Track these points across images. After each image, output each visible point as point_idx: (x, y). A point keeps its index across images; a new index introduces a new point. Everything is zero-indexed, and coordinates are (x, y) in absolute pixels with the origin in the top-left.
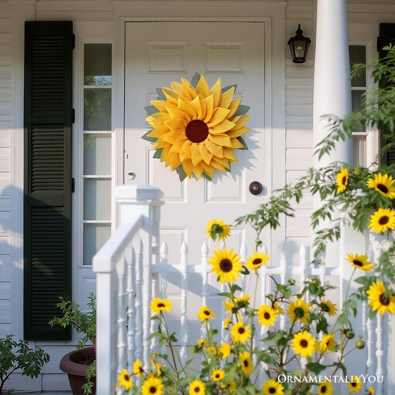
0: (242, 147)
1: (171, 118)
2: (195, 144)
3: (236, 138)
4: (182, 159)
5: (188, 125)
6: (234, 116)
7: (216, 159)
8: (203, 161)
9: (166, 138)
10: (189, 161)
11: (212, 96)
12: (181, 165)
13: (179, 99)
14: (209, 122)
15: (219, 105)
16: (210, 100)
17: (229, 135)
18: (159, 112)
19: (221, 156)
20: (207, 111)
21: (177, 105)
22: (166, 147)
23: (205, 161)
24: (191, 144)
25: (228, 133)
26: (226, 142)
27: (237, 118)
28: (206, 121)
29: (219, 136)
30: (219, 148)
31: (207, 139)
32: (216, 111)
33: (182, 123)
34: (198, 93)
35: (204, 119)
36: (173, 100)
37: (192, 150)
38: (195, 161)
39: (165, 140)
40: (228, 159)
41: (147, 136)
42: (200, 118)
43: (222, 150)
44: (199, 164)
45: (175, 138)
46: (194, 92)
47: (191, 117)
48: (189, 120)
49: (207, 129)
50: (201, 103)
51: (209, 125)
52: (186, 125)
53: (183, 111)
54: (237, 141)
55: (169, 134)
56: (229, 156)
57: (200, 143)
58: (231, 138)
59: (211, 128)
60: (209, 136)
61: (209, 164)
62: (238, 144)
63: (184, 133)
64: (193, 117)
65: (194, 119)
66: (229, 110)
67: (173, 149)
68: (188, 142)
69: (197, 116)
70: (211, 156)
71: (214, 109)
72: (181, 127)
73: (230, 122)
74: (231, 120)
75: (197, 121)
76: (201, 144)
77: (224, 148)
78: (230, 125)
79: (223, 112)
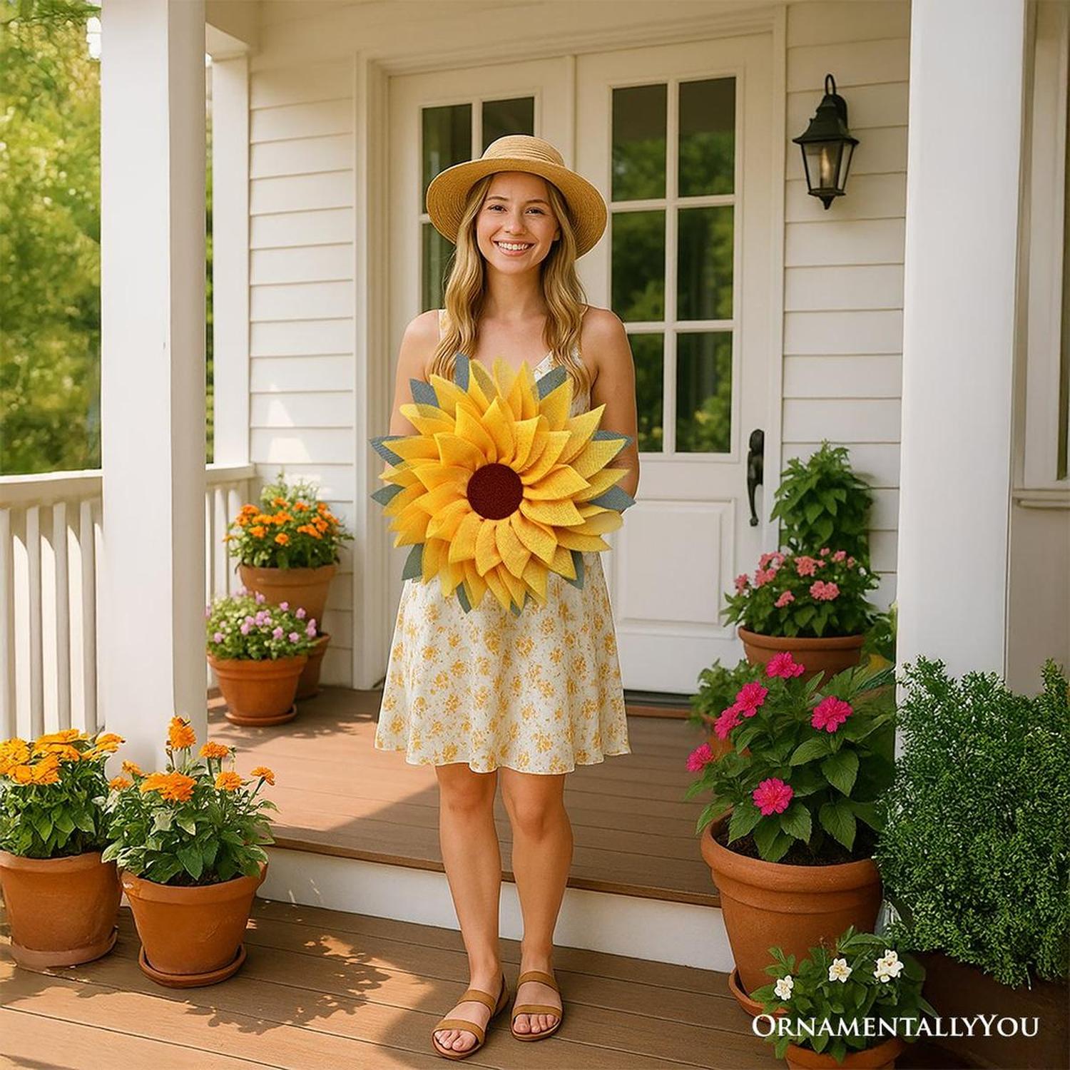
0: (573, 576)
1: (456, 434)
2: (475, 517)
3: (572, 551)
4: (431, 532)
5: (483, 469)
6: (591, 503)
7: (502, 572)
8: (472, 562)
9: (421, 469)
10: (443, 545)
11: (567, 434)
12: (423, 545)
13: (495, 402)
14: (531, 486)
15: (572, 463)
16: (559, 440)
17: (558, 537)
18: (438, 406)
19: (517, 573)
20: (539, 460)
21: (482, 413)
22: (411, 489)
23: (478, 564)
24: (468, 512)
25: (558, 530)
26: (545, 548)
27: (595, 510)
28: (525, 480)
29: (536, 526)
30: (523, 552)
31: (506, 520)
32: (559, 470)
33: (472, 456)
34: (541, 411)
35: (523, 474)
36: (481, 397)
37: (462, 525)
38: (455, 553)
39: (417, 472)
40: (529, 585)
41: (385, 443)
42: (516, 466)
43: (526, 562)
44: (461, 564)
45: (440, 479)
46: (533, 405)
47: (500, 454)
48: (492, 458)
49: (520, 498)
50: (536, 435)
51: (527, 493)
52: (478, 466)
53: (489, 433)
54: (568, 559)
55: (431, 464)
56: (536, 582)
57: (488, 521)
58: (558, 546)
59: (530, 501)
60: (515, 516)
61: (482, 575)
62: (566, 567)
63: (466, 479)
64: (503, 456)
65: (503, 461)
66: (588, 485)
67: (423, 501)
68: (465, 503)
69: (513, 460)
70: (495, 561)
71: (557, 462)
72: (465, 463)
73: (575, 509)
74: (580, 506)
75: (507, 470)
76: (490, 523)
77: (533, 558)
78: (571, 517)
79: (573, 481)
